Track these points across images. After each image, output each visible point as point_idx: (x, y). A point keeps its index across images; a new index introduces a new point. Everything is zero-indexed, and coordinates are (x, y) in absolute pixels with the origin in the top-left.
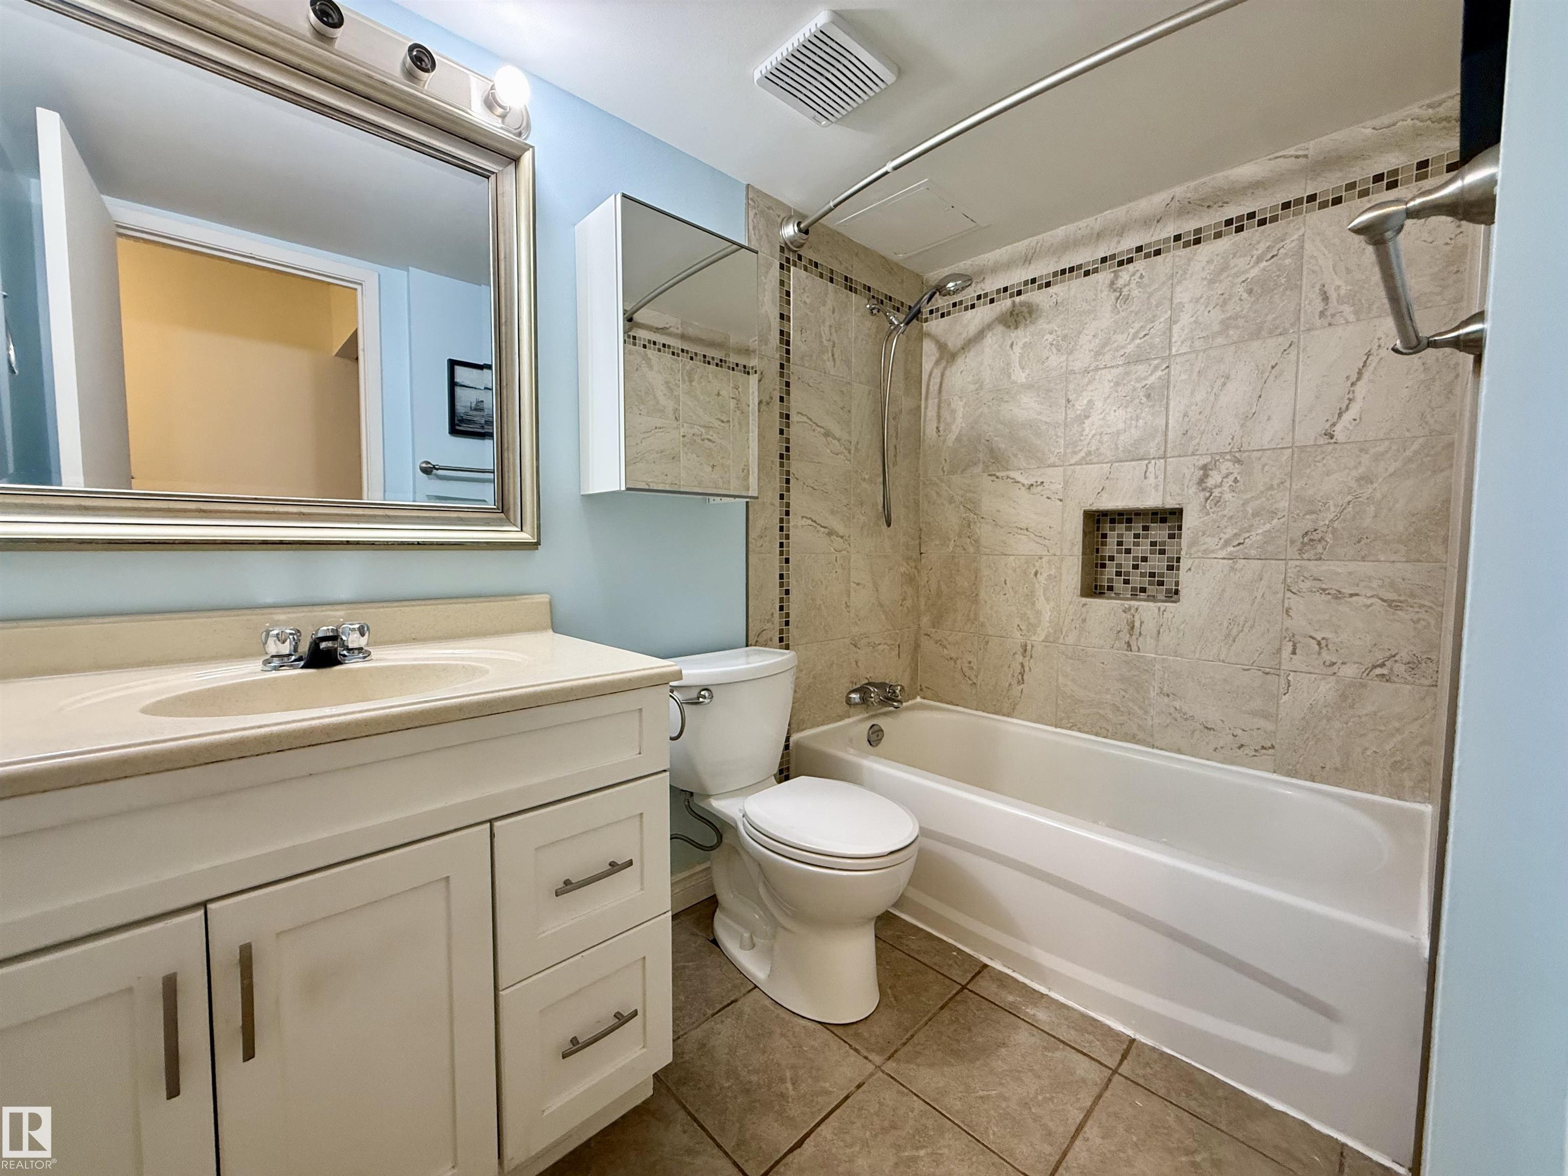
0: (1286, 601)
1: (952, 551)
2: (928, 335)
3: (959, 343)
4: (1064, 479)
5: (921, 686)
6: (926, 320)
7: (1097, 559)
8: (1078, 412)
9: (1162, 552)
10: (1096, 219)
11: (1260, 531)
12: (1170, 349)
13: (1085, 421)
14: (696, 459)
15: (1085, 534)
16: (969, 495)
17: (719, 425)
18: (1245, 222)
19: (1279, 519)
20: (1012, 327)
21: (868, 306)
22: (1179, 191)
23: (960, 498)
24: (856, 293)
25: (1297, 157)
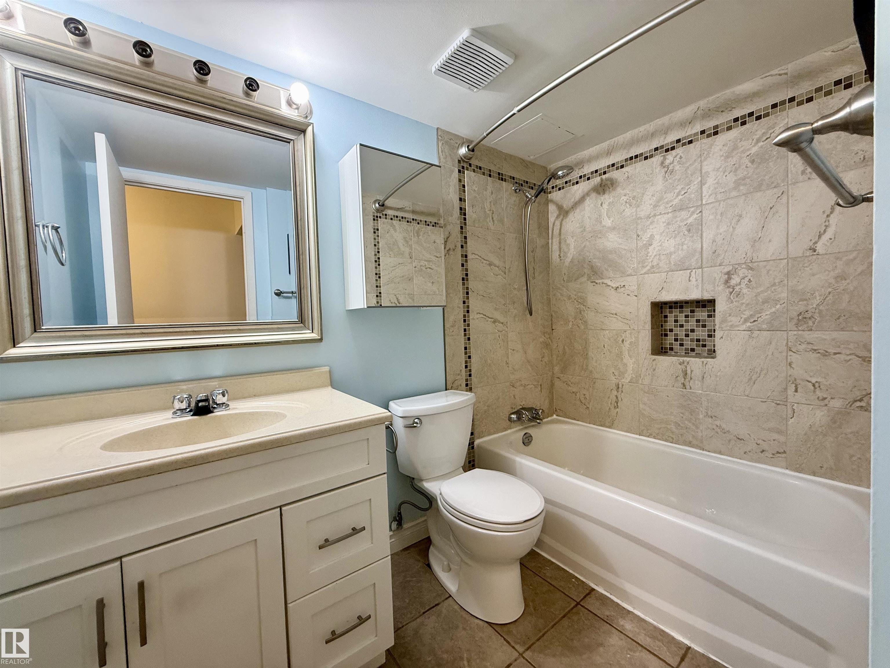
0: (789, 357)
1: (571, 328)
2: (552, 201)
3: (571, 204)
4: (638, 283)
5: (556, 408)
6: (550, 193)
7: (662, 331)
8: (645, 242)
9: (704, 326)
10: (651, 125)
11: (768, 313)
12: (702, 200)
13: (649, 247)
14: (423, 279)
15: (653, 316)
16: (579, 294)
17: (435, 259)
18: (747, 119)
19: (781, 304)
20: (601, 194)
21: (513, 188)
22: (703, 103)
23: (574, 296)
24: (505, 181)
25: (780, 75)
